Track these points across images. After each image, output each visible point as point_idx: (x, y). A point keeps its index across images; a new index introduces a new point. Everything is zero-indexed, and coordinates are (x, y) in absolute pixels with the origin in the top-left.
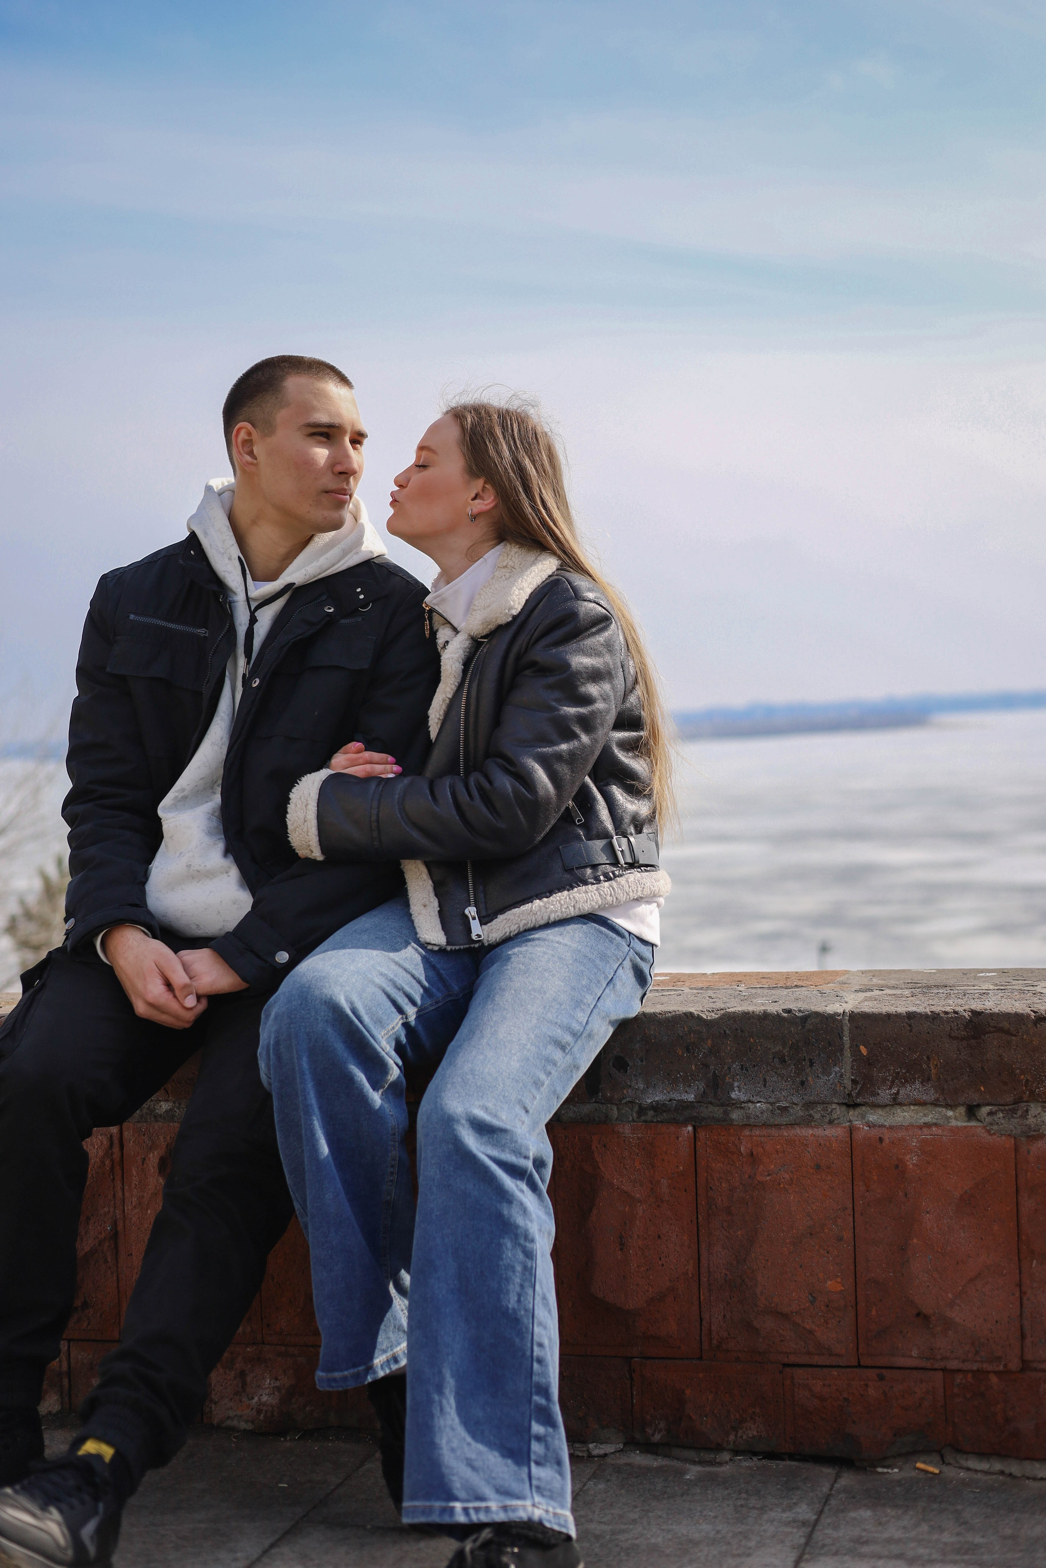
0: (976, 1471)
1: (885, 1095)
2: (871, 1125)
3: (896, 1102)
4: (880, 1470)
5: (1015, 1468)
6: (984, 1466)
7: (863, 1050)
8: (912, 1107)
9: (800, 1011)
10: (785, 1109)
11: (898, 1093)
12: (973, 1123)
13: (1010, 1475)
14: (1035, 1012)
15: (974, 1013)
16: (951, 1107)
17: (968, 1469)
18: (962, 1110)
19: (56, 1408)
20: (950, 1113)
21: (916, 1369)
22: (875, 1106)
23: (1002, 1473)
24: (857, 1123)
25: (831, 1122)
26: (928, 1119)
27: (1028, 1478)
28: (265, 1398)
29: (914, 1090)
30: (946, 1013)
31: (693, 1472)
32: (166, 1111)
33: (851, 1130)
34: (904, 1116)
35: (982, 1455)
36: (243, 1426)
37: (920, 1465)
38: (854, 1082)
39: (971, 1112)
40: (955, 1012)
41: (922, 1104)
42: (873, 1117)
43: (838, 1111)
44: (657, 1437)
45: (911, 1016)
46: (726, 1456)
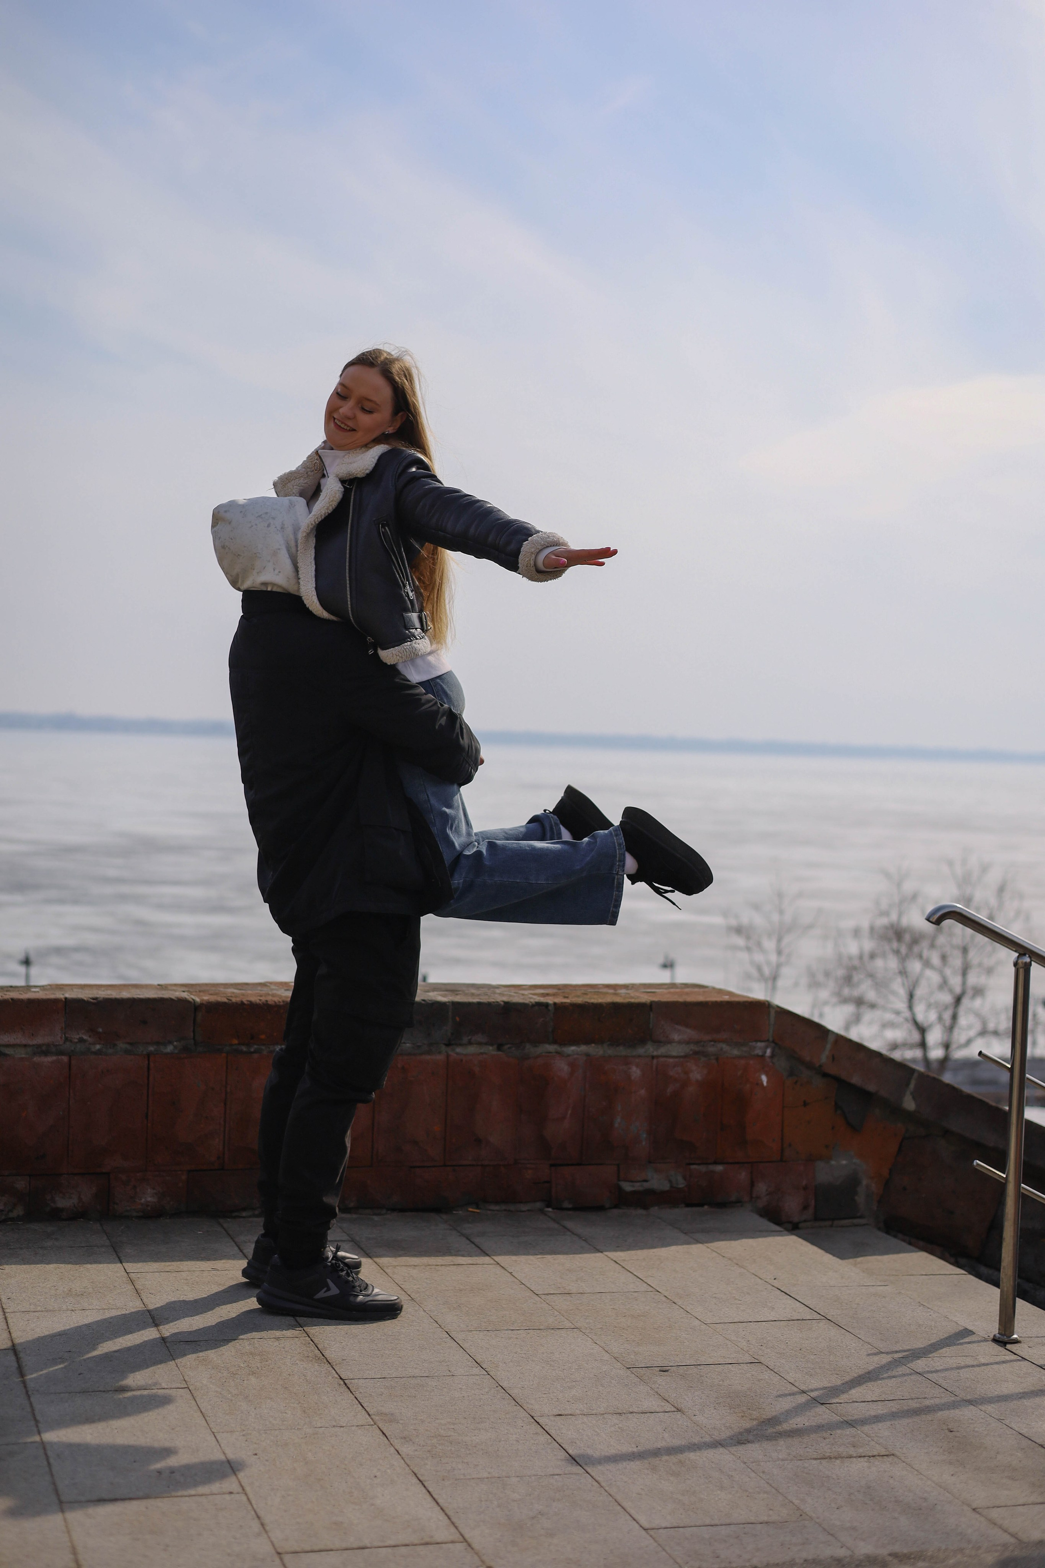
0: (493, 1210)
1: (465, 1040)
2: (457, 1054)
3: (470, 1043)
4: (454, 1212)
5: (512, 1207)
6: (497, 1208)
7: (458, 1019)
8: (475, 1045)
9: (429, 1001)
10: (419, 1047)
11: (470, 1039)
12: (500, 1053)
13: (509, 1211)
14: (531, 1002)
15: (506, 1003)
16: (492, 1045)
17: (490, 1210)
18: (495, 1046)
19: (21, 1213)
20: (491, 1048)
21: (470, 1165)
22: (461, 1045)
23: (505, 1210)
24: (451, 1053)
25: (440, 1053)
26: (482, 1051)
27: (518, 1211)
28: (149, 1199)
29: (479, 1038)
30: (494, 1002)
31: (376, 1218)
32: (99, 1050)
33: (448, 1056)
34: (472, 1049)
35: (497, 1203)
36: (135, 1214)
37: (471, 1209)
38: (452, 1034)
39: (500, 1047)
40: (497, 1002)
41: (480, 1044)
42: (459, 1050)
43: (443, 1048)
44: (352, 1205)
45: (479, 1004)
46: (384, 1211)
